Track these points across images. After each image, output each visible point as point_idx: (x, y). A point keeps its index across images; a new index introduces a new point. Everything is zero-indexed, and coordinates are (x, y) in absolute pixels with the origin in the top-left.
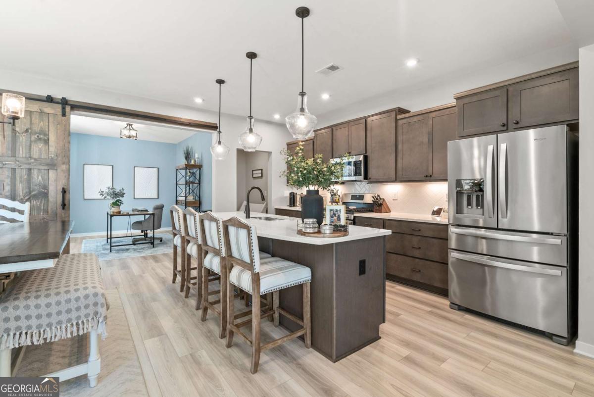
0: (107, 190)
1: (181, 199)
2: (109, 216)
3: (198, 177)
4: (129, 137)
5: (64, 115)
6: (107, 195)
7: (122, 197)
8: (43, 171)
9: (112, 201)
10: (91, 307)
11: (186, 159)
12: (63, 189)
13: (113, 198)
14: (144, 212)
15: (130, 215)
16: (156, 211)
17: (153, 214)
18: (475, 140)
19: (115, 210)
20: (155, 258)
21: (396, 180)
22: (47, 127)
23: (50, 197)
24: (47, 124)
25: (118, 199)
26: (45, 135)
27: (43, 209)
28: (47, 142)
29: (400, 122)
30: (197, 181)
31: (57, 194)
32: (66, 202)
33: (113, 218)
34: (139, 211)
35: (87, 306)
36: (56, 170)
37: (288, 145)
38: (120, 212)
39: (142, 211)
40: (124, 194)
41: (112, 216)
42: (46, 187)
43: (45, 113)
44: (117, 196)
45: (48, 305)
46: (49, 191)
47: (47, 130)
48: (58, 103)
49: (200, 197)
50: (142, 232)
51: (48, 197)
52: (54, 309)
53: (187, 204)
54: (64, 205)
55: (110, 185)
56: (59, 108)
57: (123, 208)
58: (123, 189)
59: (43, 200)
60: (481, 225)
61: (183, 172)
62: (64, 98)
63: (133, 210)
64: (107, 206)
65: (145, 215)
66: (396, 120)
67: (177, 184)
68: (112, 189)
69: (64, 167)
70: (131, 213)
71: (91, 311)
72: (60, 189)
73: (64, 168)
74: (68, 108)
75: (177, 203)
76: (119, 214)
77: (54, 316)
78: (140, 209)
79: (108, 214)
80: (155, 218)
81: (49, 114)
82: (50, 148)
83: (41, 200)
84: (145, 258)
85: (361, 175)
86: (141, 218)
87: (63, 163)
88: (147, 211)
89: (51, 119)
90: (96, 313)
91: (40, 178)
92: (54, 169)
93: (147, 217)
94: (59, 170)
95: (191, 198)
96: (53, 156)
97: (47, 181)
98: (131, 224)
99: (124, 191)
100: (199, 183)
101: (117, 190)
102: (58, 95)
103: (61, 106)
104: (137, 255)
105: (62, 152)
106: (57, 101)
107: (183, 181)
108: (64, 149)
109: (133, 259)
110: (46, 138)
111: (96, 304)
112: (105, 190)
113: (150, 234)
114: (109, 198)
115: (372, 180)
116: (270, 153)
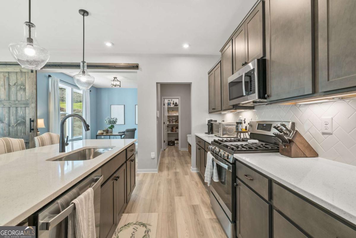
5: (32, 72)
8: (23, 108)
12: (30, 119)
22: (25, 80)
23: (26, 125)
24: (24, 79)
26: (24, 86)
27: (23, 132)
28: (25, 90)
37: (209, 73)
42: (24, 118)
43: (23, 72)
46: (26, 120)
47: (25, 82)
51: (26, 124)
59: (23, 126)
73: (33, 106)
81: (25, 72)
82: (26, 94)
83: (22, 126)
87: (32, 103)
89: (27, 76)
91: (22, 113)
92: (28, 107)
94: (30, 107)
96: (27, 98)
97: (25, 115)
105: (32, 96)
108: (33, 93)
110: (24, 88)
115: (272, 99)
116: (191, 83)
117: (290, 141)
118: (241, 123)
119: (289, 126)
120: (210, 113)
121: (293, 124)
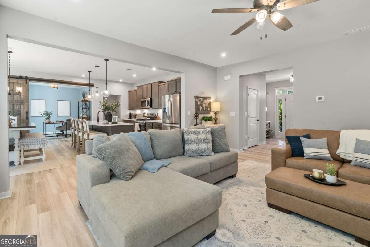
0: (44, 112)
1: (81, 116)
2: (45, 124)
3: (88, 106)
4: (54, 88)
5: (26, 83)
6: (44, 114)
7: (51, 115)
8: (18, 105)
9: (46, 117)
10: (43, 141)
11: (83, 97)
12: (27, 112)
13: (46, 116)
14: (62, 122)
15: (55, 123)
16: (68, 121)
17: (66, 123)
18: (172, 95)
19: (47, 121)
20: (66, 141)
21: (159, 108)
23: (21, 115)
25: (49, 116)
29: (160, 86)
30: (88, 108)
31: (24, 114)
32: (28, 117)
33: (47, 124)
34: (59, 121)
35: (42, 141)
36: (24, 105)
37: (129, 92)
38: (50, 122)
39: (61, 121)
40: (52, 114)
41: (46, 124)
42: (20, 111)
44: (48, 115)
45: (32, 140)
48: (24, 79)
49: (89, 115)
50: (61, 131)
52: (34, 141)
53: (83, 118)
54: (27, 118)
55: (45, 110)
56: (24, 81)
57: (51, 120)
58: (51, 112)
60: (174, 123)
61: (81, 103)
62: (26, 77)
63: (57, 121)
64: (44, 119)
65: (62, 123)
66: (159, 86)
67: (79, 109)
68: (46, 112)
69: (27, 103)
70: (55, 122)
71: (43, 142)
72: (25, 112)
74: (28, 81)
75: (79, 118)
76: (49, 123)
77: (34, 143)
78: (60, 121)
79: (44, 123)
80: (67, 124)
81: (20, 83)
82: (21, 96)
84: (62, 141)
85: (149, 106)
86: (61, 125)
87: (27, 102)
88: (63, 121)
89: (21, 85)
90: (44, 143)
91: (17, 108)
92: (23, 104)
93: (64, 124)
95: (85, 116)
96: (22, 99)
97: (20, 109)
98: (56, 127)
99: (52, 113)
100: (89, 109)
101: (49, 112)
102: (24, 75)
103: (25, 80)
104: (58, 140)
105: (26, 98)
106: (23, 78)
107: (81, 108)
108: (27, 96)
109: (56, 141)
111: (44, 141)
112: (42, 112)
113: (65, 132)
114: (45, 116)
115: (153, 108)
116: (120, 95)
117: (156, 117)
118: (144, 114)
119: (157, 114)
120: (129, 109)
121: (158, 114)
